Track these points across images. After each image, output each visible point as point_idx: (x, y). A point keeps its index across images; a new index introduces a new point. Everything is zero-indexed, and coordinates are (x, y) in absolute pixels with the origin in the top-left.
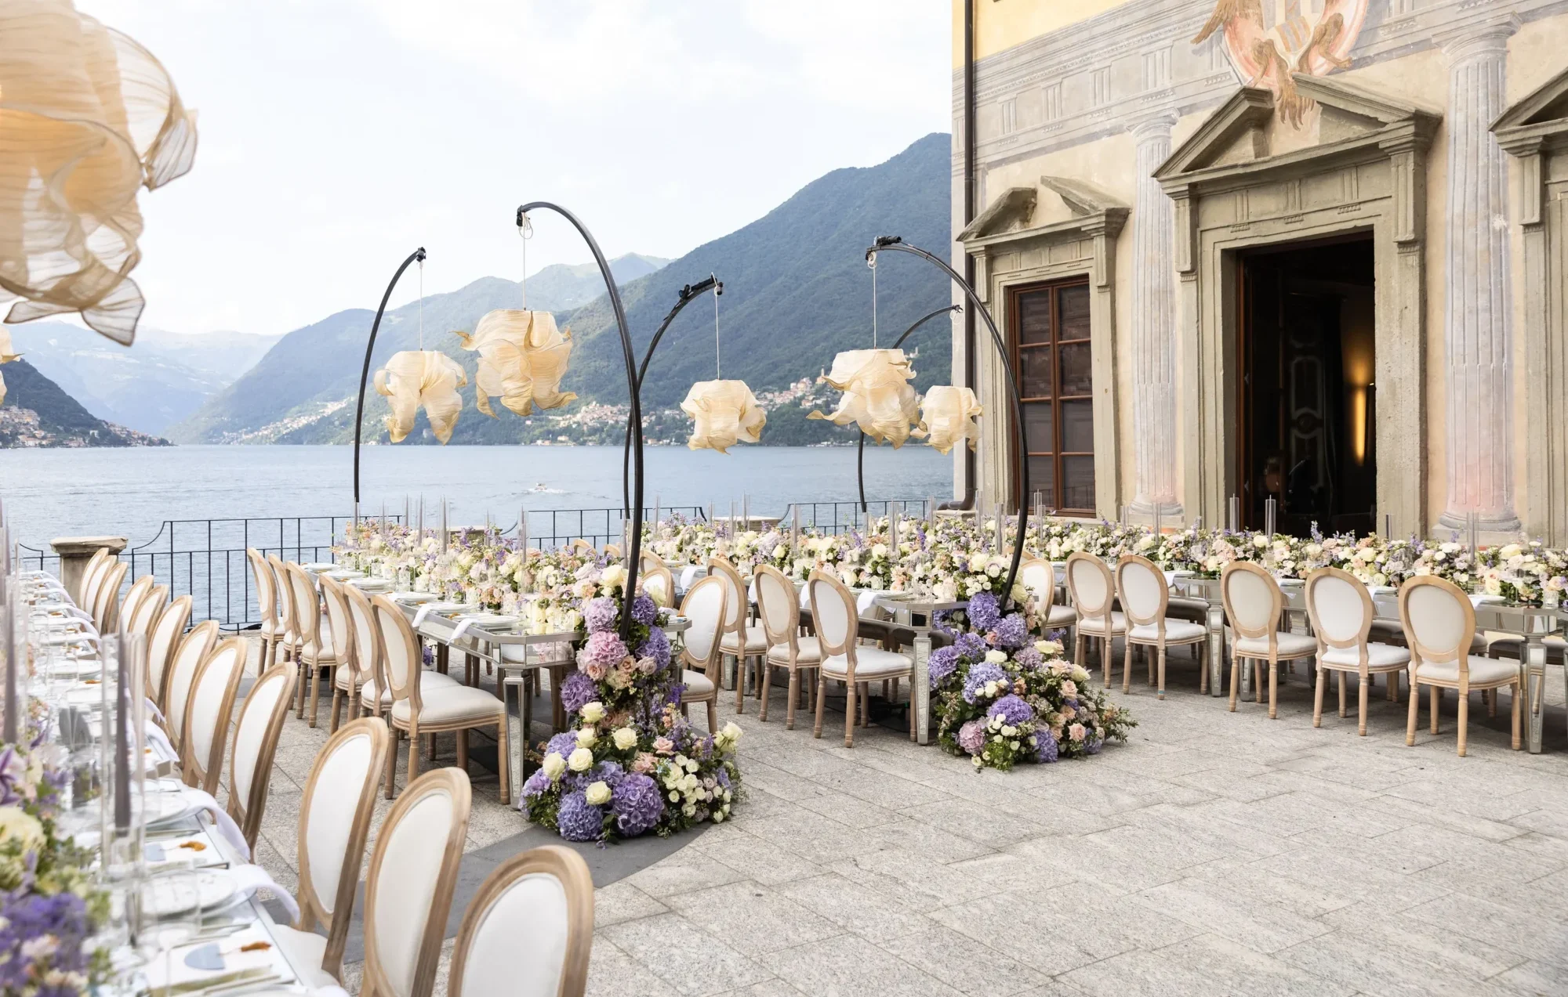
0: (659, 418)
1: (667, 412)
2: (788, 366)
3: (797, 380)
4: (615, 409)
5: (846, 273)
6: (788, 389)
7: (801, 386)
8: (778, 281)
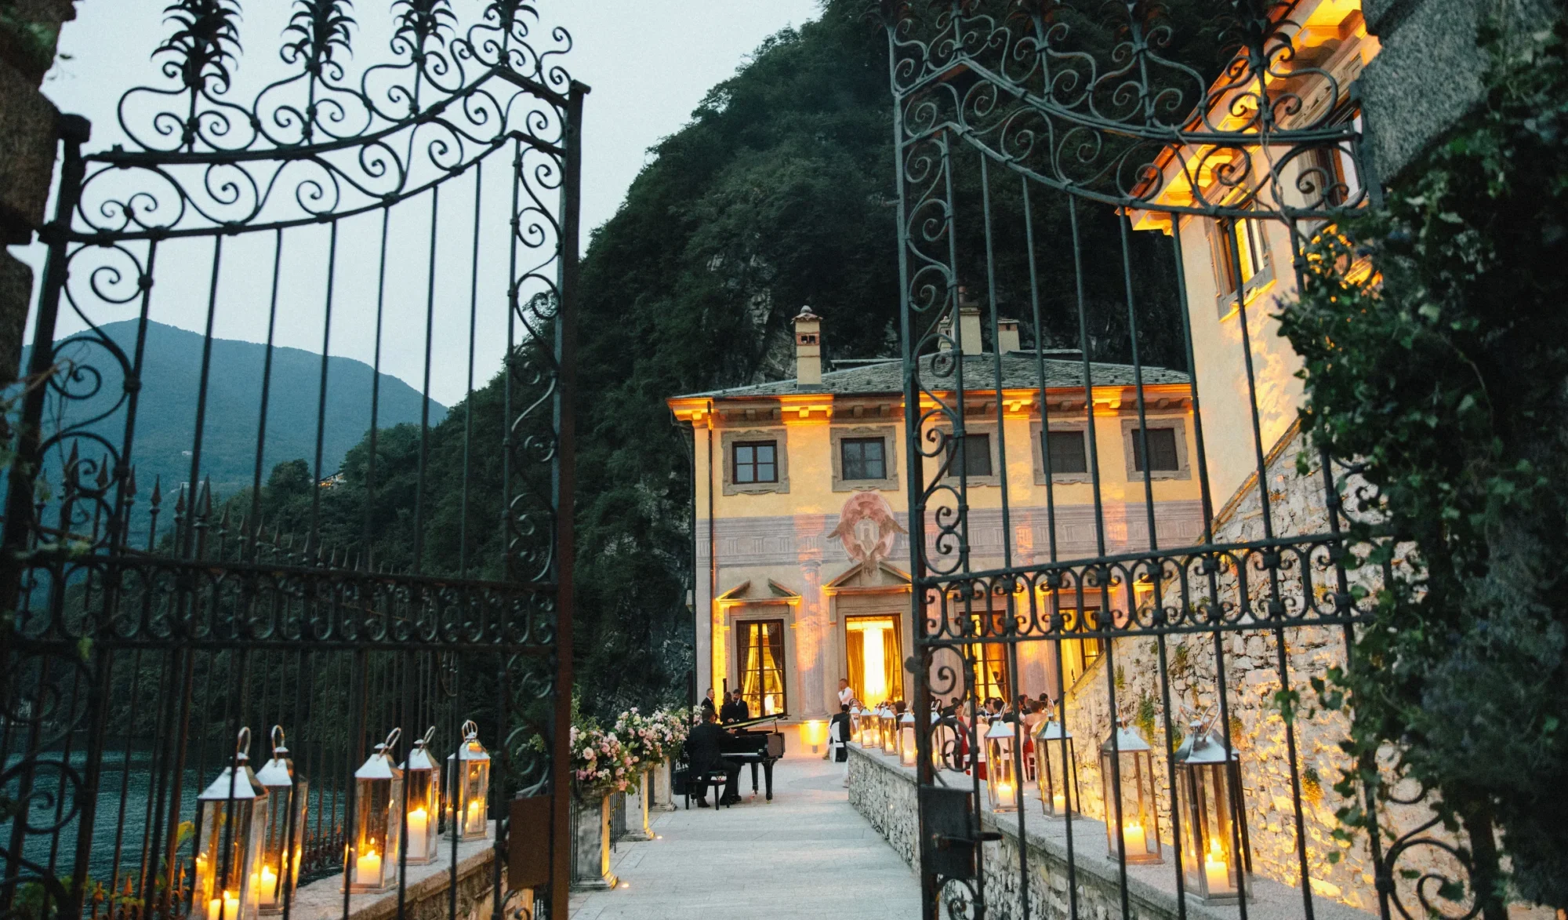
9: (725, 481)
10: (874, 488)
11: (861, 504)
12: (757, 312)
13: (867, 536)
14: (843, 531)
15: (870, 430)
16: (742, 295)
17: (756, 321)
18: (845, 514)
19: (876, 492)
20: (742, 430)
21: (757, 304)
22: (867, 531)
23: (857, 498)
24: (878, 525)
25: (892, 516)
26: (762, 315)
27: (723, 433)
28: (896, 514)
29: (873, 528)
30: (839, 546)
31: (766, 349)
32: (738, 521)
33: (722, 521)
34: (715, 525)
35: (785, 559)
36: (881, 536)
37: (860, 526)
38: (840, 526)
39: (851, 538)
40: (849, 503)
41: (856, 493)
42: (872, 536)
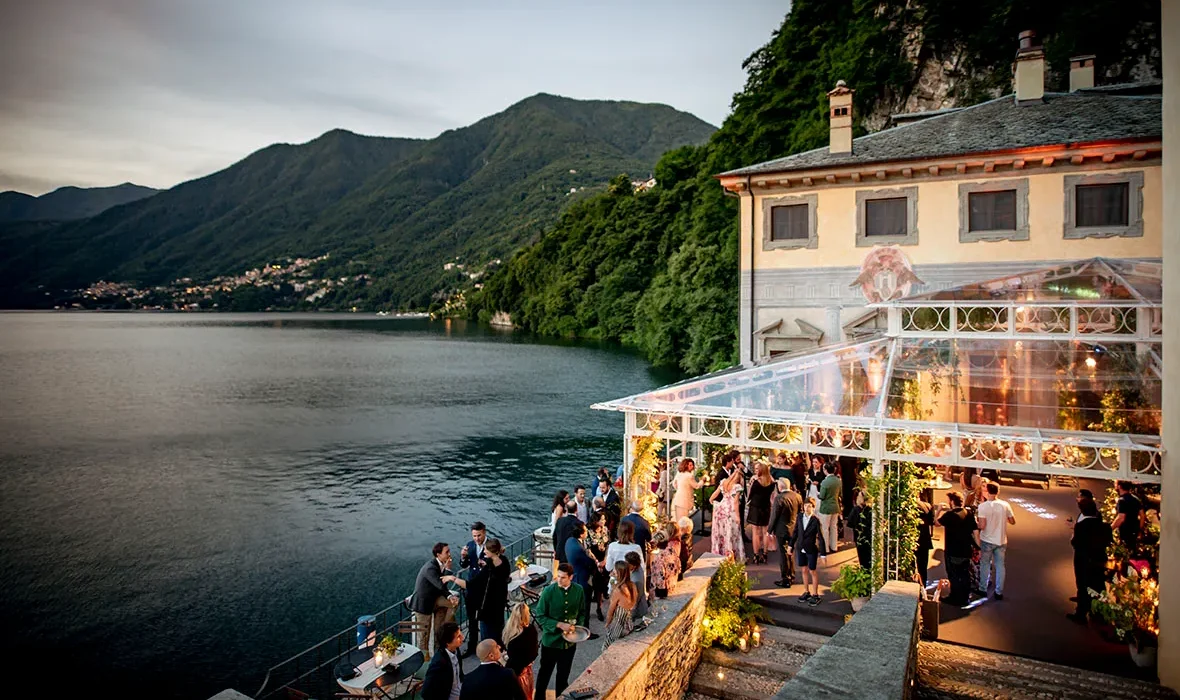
0: (152, 292)
1: (158, 288)
2: (243, 261)
3: (250, 270)
4: (118, 286)
5: (282, 207)
6: (245, 275)
7: (253, 273)
8: (237, 209)
9: (764, 239)
10: (894, 243)
11: (882, 258)
12: (911, 48)
13: (885, 285)
14: (863, 281)
15: (894, 191)
16: (898, 34)
17: (910, 55)
18: (866, 266)
19: (896, 247)
20: (780, 196)
21: (911, 41)
22: (886, 281)
23: (877, 252)
24: (896, 276)
25: (910, 270)
26: (915, 49)
27: (764, 200)
28: (913, 266)
29: (891, 278)
30: (860, 294)
31: (919, 75)
32: (776, 271)
33: (762, 272)
34: (755, 275)
35: (811, 303)
36: (899, 285)
37: (879, 277)
38: (861, 277)
39: (870, 288)
40: (871, 256)
41: (877, 247)
42: (889, 286)
